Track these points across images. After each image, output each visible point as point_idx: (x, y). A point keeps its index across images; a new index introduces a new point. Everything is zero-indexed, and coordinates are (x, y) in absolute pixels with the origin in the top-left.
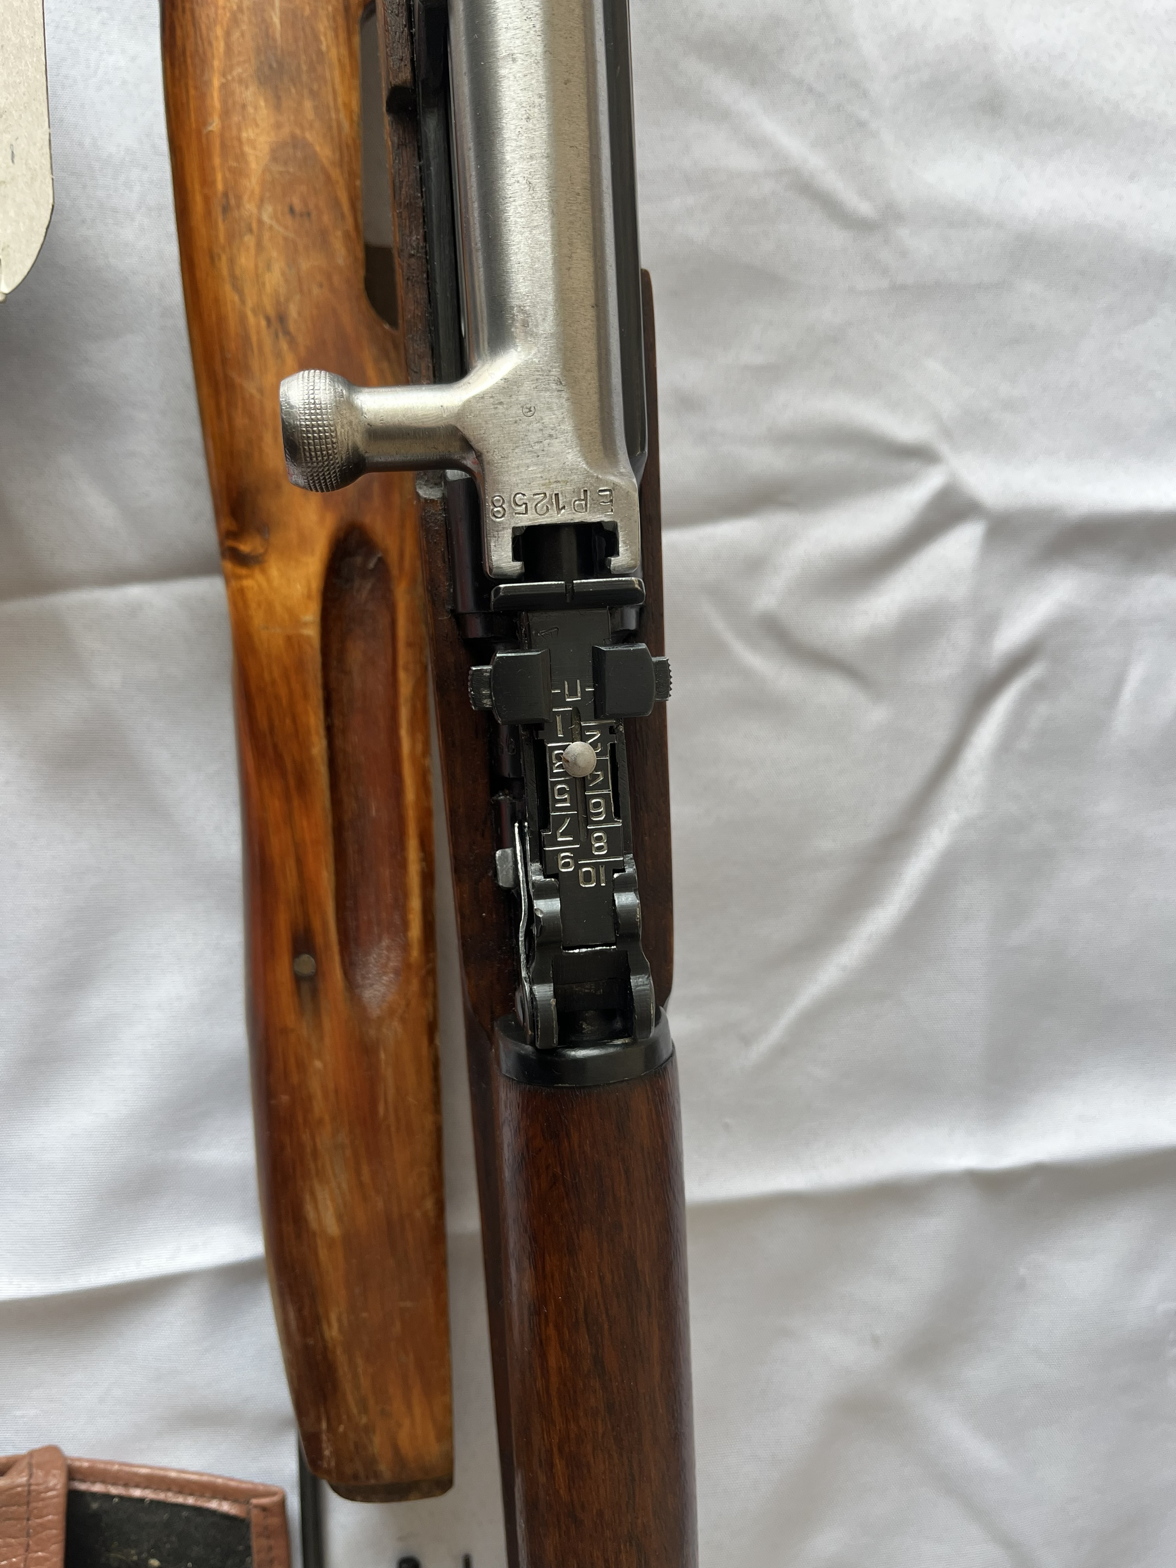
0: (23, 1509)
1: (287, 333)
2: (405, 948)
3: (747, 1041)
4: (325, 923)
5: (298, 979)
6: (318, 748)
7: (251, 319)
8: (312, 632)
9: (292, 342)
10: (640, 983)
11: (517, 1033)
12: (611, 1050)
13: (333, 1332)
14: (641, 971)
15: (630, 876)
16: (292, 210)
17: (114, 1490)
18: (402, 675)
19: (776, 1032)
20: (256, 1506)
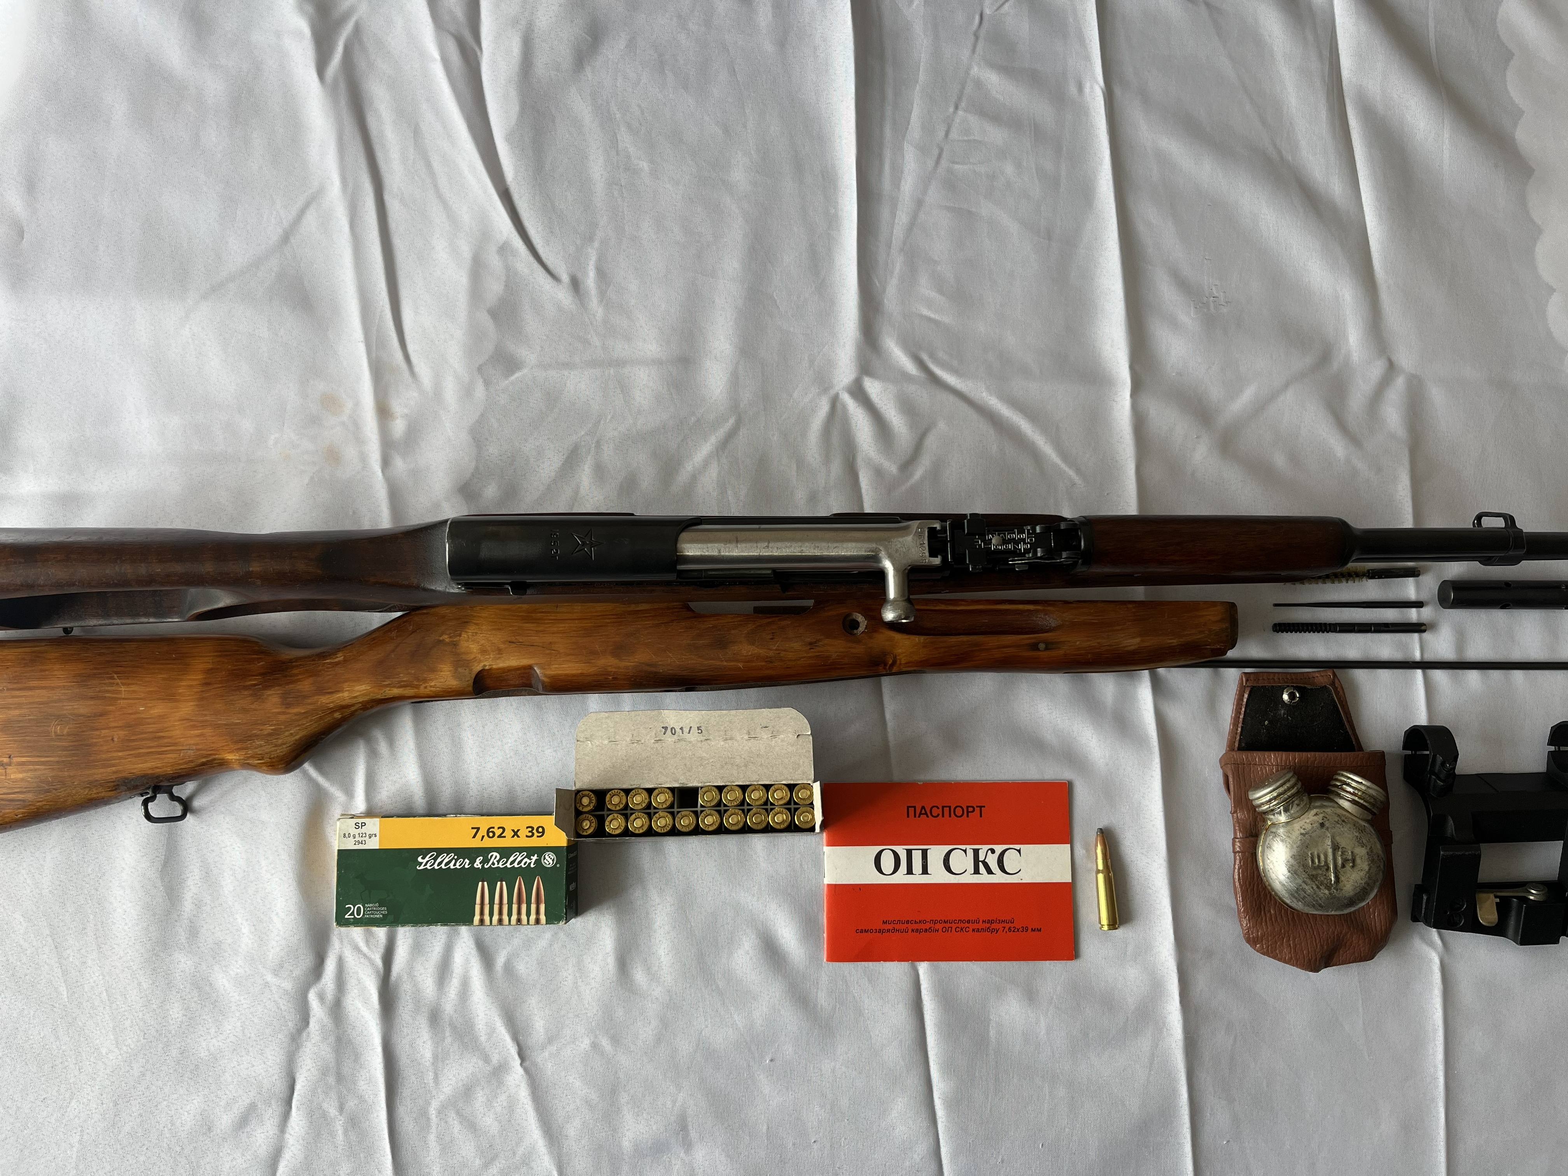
0: (1240, 766)
1: (815, 642)
2: (1037, 611)
3: (1074, 484)
4: (1027, 639)
5: (1046, 649)
6: (964, 638)
7: (810, 655)
8: (922, 638)
9: (819, 641)
10: (1063, 526)
11: (1075, 564)
12: (1082, 536)
13: (1175, 642)
14: (1059, 525)
15: (1031, 527)
16: (772, 639)
17: (1238, 738)
18: (937, 608)
19: (1071, 473)
20: (1246, 683)
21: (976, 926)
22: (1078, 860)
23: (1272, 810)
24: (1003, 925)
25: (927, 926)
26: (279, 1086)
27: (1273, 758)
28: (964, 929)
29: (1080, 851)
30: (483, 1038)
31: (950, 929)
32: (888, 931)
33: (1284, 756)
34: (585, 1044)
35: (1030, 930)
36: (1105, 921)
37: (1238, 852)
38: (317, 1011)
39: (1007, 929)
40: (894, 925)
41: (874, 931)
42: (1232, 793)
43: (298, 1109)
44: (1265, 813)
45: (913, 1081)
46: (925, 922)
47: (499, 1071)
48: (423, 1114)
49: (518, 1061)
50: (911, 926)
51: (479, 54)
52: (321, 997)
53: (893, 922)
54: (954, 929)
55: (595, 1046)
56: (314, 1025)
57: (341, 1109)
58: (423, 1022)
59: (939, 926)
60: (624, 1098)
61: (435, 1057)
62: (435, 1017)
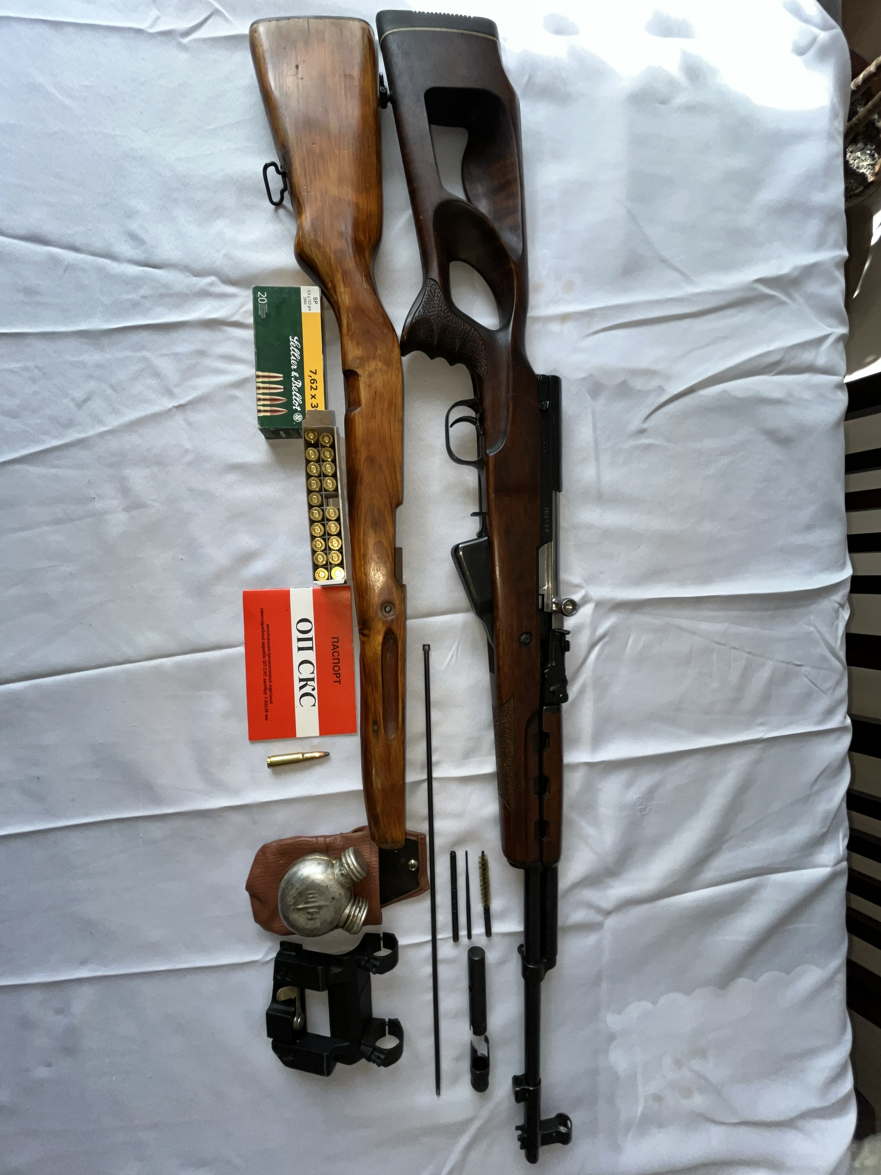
2: (398, 724)
4: (380, 718)
5: (374, 730)
8: (379, 652)
20: (420, 837)
21: (267, 681)
22: (310, 740)
23: (342, 865)
24: (269, 698)
25: (267, 651)
26: (156, 260)
27: (374, 860)
28: (265, 674)
29: (316, 741)
30: (189, 383)
31: (265, 665)
32: (263, 628)
33: (377, 866)
34: (188, 446)
35: (266, 713)
36: (274, 759)
37: (317, 840)
38: (203, 282)
39: (266, 700)
40: (266, 632)
41: (262, 619)
42: (353, 835)
43: (143, 271)
44: (340, 859)
45: (172, 646)
46: (269, 650)
47: (169, 393)
48: (143, 348)
49: (176, 404)
50: (266, 641)
51: (771, 374)
52: (212, 284)
53: (268, 631)
54: (265, 667)
55: (187, 451)
56: (195, 280)
57: (144, 297)
58: (199, 346)
59: (267, 658)
60: (156, 469)
61: (177, 354)
62: (201, 353)
